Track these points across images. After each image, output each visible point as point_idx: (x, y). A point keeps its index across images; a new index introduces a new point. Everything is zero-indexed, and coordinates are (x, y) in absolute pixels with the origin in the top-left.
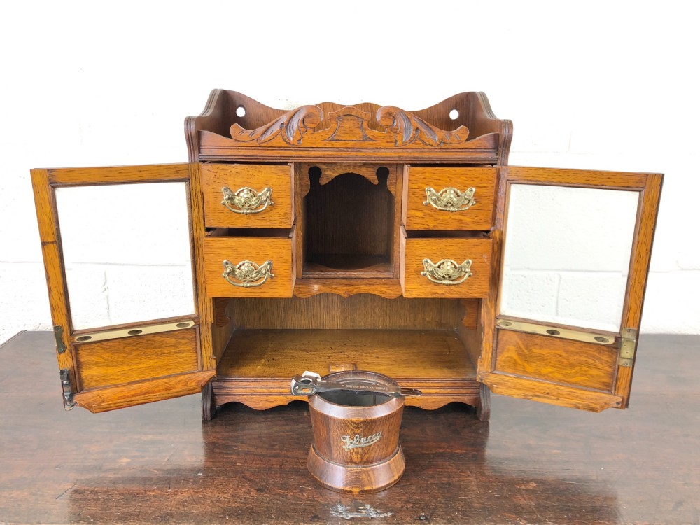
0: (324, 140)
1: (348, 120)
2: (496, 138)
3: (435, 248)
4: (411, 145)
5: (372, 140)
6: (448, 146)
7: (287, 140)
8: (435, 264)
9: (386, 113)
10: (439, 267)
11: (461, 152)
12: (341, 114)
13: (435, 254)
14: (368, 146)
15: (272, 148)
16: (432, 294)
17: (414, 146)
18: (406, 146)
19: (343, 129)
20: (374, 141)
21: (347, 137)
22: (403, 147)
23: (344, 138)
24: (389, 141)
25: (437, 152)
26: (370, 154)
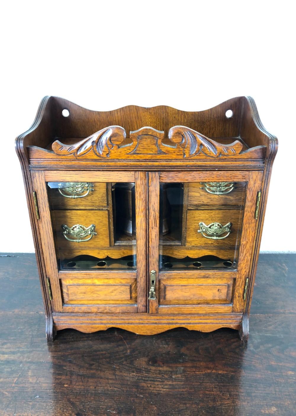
0: (127, 154)
1: (146, 138)
2: (264, 151)
3: (207, 216)
4: (196, 157)
5: (164, 153)
6: (225, 157)
7: (98, 154)
8: (207, 225)
9: (176, 133)
10: (210, 227)
11: (236, 161)
12: (140, 134)
13: (207, 219)
14: (162, 158)
15: (87, 160)
16: (204, 244)
17: (199, 157)
18: (192, 158)
19: (142, 145)
20: (166, 154)
21: (145, 151)
22: (189, 158)
23: (143, 152)
24: (178, 154)
25: (216, 161)
26: (164, 163)
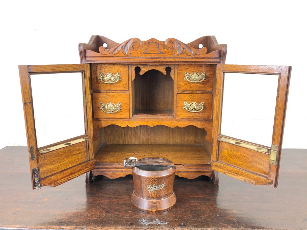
0: (141, 54)
1: (152, 44)
2: (220, 52)
3: (189, 97)
4: (181, 56)
5: (163, 53)
6: (198, 56)
7: (125, 54)
8: (189, 104)
9: (169, 41)
10: (191, 105)
11: (204, 59)
12: (149, 42)
13: (189, 100)
14: (161, 56)
15: (118, 57)
16: (188, 117)
17: (182, 56)
18: (179, 56)
19: (150, 48)
20: (164, 53)
21: (152, 52)
22: (177, 56)
23: (150, 53)
24: (171, 54)
25: (193, 58)
26: (162, 59)
